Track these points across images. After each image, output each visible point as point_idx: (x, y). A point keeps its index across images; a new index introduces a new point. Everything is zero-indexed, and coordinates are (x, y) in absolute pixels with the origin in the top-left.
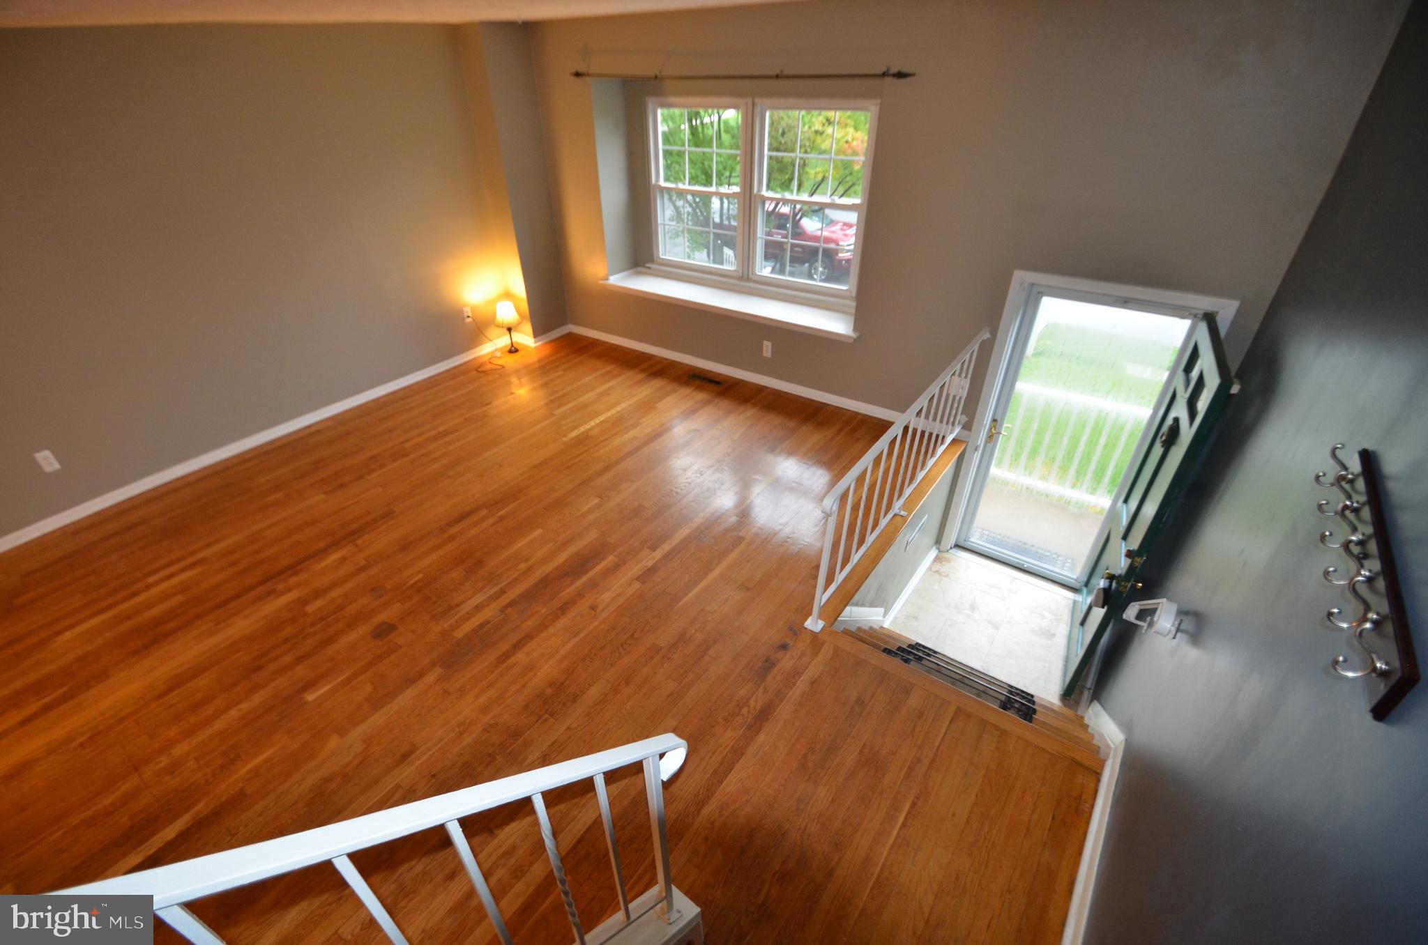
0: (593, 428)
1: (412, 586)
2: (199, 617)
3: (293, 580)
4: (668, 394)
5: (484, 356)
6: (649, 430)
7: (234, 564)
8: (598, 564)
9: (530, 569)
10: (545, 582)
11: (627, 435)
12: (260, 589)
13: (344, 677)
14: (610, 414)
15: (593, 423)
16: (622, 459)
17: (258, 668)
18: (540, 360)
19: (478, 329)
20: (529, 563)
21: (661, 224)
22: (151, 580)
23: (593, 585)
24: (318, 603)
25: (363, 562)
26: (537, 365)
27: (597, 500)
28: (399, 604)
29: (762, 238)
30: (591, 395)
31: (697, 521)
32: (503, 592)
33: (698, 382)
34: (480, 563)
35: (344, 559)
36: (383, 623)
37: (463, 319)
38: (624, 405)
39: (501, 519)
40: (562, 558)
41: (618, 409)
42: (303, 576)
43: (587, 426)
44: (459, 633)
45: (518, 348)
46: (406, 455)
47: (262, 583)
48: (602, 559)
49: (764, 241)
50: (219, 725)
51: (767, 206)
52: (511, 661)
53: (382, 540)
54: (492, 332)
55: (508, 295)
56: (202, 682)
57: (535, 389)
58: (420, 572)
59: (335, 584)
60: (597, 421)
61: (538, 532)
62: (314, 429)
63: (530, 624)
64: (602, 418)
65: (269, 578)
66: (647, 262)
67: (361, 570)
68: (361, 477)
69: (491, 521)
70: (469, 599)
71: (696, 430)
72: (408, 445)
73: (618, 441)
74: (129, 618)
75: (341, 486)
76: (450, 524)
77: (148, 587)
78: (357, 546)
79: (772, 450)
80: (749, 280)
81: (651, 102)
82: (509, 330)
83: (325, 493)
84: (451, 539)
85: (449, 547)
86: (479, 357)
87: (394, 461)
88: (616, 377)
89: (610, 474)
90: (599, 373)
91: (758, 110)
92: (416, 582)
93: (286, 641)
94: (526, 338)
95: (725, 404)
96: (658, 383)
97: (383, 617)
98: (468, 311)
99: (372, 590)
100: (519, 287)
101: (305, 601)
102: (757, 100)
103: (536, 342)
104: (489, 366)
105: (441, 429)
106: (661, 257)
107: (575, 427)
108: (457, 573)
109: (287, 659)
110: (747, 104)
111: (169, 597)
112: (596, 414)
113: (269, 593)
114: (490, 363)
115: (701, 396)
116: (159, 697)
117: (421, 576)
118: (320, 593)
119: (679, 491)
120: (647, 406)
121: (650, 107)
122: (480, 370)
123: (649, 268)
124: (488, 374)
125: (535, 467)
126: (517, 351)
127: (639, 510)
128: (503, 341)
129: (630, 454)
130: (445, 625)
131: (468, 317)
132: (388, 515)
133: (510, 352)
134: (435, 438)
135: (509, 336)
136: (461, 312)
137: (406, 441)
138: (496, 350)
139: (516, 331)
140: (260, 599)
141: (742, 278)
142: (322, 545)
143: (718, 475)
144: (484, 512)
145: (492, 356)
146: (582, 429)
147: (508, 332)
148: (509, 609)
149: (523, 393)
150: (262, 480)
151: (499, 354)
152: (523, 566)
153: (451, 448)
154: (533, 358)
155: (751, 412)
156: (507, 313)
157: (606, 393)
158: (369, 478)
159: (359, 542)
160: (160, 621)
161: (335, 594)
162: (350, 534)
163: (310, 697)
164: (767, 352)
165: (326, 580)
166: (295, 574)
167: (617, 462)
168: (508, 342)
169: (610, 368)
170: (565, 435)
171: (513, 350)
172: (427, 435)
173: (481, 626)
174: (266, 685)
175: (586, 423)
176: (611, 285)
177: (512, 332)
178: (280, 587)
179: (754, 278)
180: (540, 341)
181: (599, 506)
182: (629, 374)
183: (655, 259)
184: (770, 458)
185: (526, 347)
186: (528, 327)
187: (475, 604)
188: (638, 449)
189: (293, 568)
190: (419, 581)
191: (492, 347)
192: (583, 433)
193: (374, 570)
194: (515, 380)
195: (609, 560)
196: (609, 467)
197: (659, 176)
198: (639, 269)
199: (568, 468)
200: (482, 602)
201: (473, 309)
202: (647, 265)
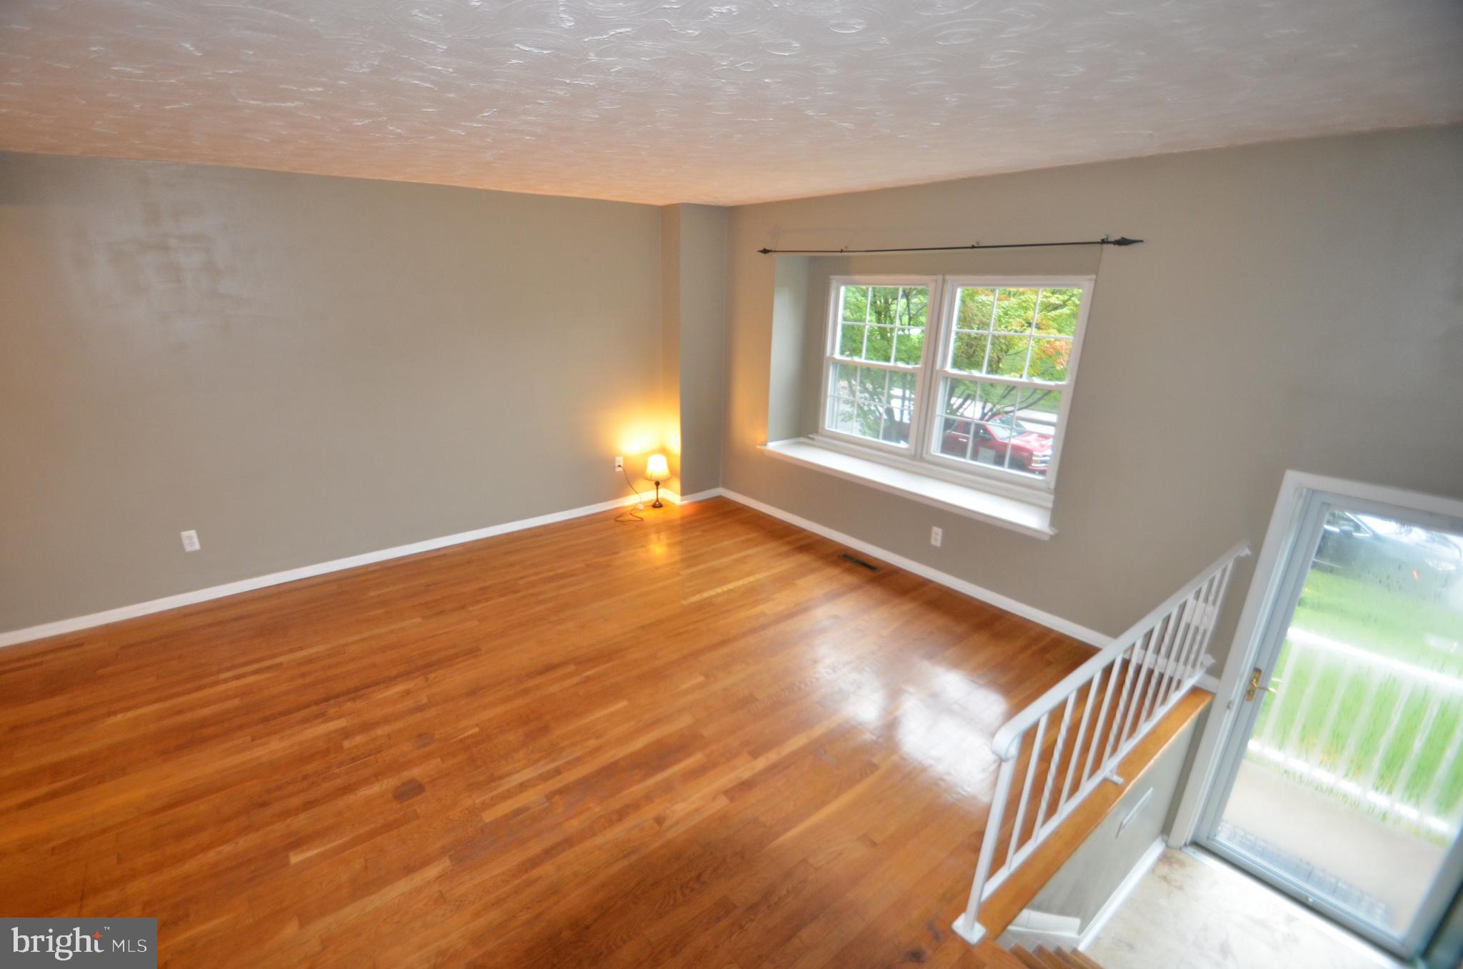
0: (718, 595)
1: (462, 741)
2: (241, 727)
3: (349, 705)
4: (812, 571)
5: (627, 507)
6: (783, 607)
7: (303, 675)
8: (679, 761)
9: (598, 749)
10: (611, 770)
11: (754, 610)
12: (314, 709)
13: (341, 841)
14: (740, 583)
15: (719, 590)
16: (744, 635)
17: (264, 805)
18: (682, 518)
19: (627, 479)
20: (601, 741)
21: (830, 396)
22: (223, 676)
23: (667, 788)
24: (359, 739)
25: (425, 700)
26: (679, 522)
27: (701, 679)
28: (439, 760)
29: (942, 416)
30: (725, 560)
31: (818, 731)
32: (557, 772)
33: (848, 564)
34: (545, 730)
35: (408, 693)
36: (413, 781)
37: (614, 467)
38: (758, 576)
39: (587, 680)
40: (639, 744)
41: (751, 579)
42: (360, 704)
43: (712, 593)
44: (488, 817)
45: (662, 503)
46: (516, 592)
47: (317, 703)
48: (689, 755)
49: (943, 420)
50: (191, 866)
51: (953, 400)
52: (535, 873)
53: (454, 679)
54: (641, 484)
55: (663, 451)
56: (203, 807)
57: (669, 546)
58: (477, 725)
59: (386, 720)
60: (725, 588)
61: (623, 704)
62: (441, 553)
63: (575, 824)
64: (731, 586)
65: (327, 699)
66: (811, 433)
67: (419, 709)
68: (463, 607)
69: (576, 680)
70: (518, 772)
71: (836, 617)
72: (521, 582)
73: (743, 614)
74: (180, 712)
75: (442, 612)
76: (532, 675)
77: (217, 683)
78: (427, 680)
79: (930, 657)
80: (922, 459)
81: (835, 280)
82: (657, 484)
83: (423, 617)
84: (526, 692)
85: (519, 702)
86: (622, 507)
87: (502, 596)
88: (757, 545)
89: (725, 650)
90: (744, 538)
91: (948, 288)
92: (468, 737)
93: (305, 778)
94: (673, 496)
95: (877, 592)
96: (803, 558)
97: (416, 773)
98: (620, 460)
99: (420, 736)
100: (674, 443)
101: (346, 733)
102: (948, 277)
103: (682, 500)
104: (630, 517)
105: (560, 571)
106: (827, 428)
107: (700, 591)
108: (513, 737)
109: (296, 801)
110: (936, 281)
111: (228, 698)
112: (725, 581)
113: (317, 717)
114: (631, 514)
115: (849, 579)
116: (155, 812)
117: (476, 730)
118: (366, 727)
119: (803, 686)
120: (784, 581)
121: (834, 284)
122: (617, 519)
123: (812, 439)
124: (626, 524)
125: (643, 627)
126: (661, 506)
127: (747, 701)
128: (649, 495)
129: (753, 631)
130: (477, 801)
131: (620, 466)
132: (473, 652)
133: (655, 506)
134: (551, 579)
135: (656, 491)
136: (613, 461)
137: (522, 578)
138: (640, 503)
139: (665, 487)
140: (306, 720)
141: (913, 458)
142: (394, 672)
143: (855, 676)
144: (571, 668)
145: (635, 508)
146: (705, 595)
147: (655, 486)
148: (557, 798)
149: (659, 550)
150: (372, 593)
151: (641, 507)
152: (592, 743)
153: (563, 591)
154: (676, 515)
155: (908, 606)
156: (658, 467)
157: (742, 561)
158: (471, 609)
159: (431, 676)
160: (204, 723)
161: (380, 731)
162: (425, 666)
163: (295, 858)
164: (936, 540)
165: (379, 713)
166: (354, 699)
167: (735, 639)
168: (655, 498)
169: (752, 535)
170: (685, 598)
171: (657, 505)
172: (545, 575)
173: (517, 812)
174: (258, 829)
175: (712, 588)
176: (769, 451)
177: (660, 486)
178: (332, 711)
179: (927, 457)
180: (685, 500)
181: (702, 686)
182: (773, 544)
183: (820, 431)
184: (926, 665)
185: (670, 504)
186: (676, 484)
187: (520, 781)
188: (764, 627)
189: (355, 693)
190: (472, 736)
191: (637, 499)
192: (706, 599)
193: (432, 712)
194: (654, 537)
195: (696, 759)
196: (724, 643)
197: (834, 349)
198: (802, 439)
199: (678, 635)
200: (529, 780)
201: (625, 459)
202: (810, 436)
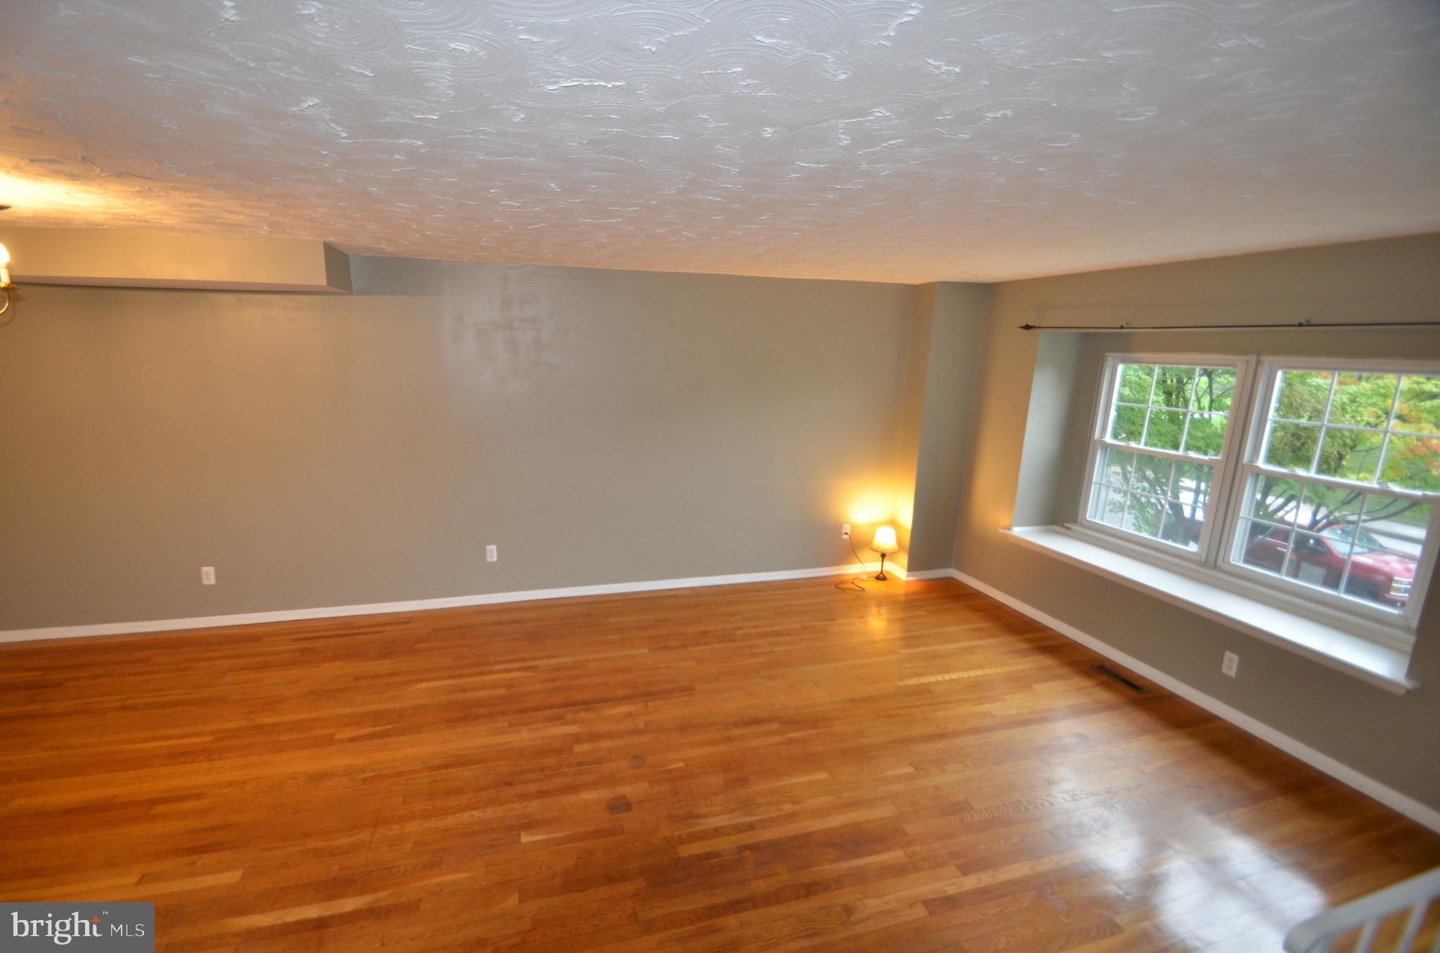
0: (938, 683)
1: (669, 771)
2: (503, 713)
3: (583, 714)
4: (1054, 677)
5: (849, 575)
6: (1014, 711)
7: (552, 680)
8: (878, 852)
9: (792, 816)
10: (805, 841)
11: (979, 707)
12: (557, 711)
13: (561, 834)
14: (966, 675)
15: (940, 678)
16: (964, 733)
17: (510, 784)
18: (906, 595)
19: (853, 547)
20: (797, 808)
21: (1096, 483)
22: (497, 667)
23: (860, 878)
24: (586, 747)
25: (642, 726)
26: (902, 598)
27: (910, 769)
28: (648, 784)
29: (1247, 519)
30: (951, 647)
31: (1047, 864)
32: (751, 827)
33: (1104, 678)
34: (744, 781)
35: (630, 715)
36: (623, 797)
37: (841, 534)
38: (987, 671)
39: (790, 742)
40: (836, 821)
41: (980, 673)
42: (591, 716)
43: (932, 679)
44: (685, 851)
45: (887, 576)
46: (733, 641)
47: (560, 706)
48: (889, 849)
49: (1250, 522)
50: (450, 821)
51: (1270, 500)
53: (669, 711)
54: (865, 554)
55: (893, 523)
56: (467, 773)
57: (889, 621)
58: (684, 760)
59: (610, 735)
60: (947, 677)
61: (823, 775)
62: (673, 593)
63: (761, 886)
64: (954, 676)
65: (567, 705)
66: (1068, 522)
67: (636, 732)
68: (685, 646)
69: (779, 739)
70: (715, 815)
71: (1081, 736)
72: (740, 632)
73: (965, 709)
74: (464, 690)
75: (666, 648)
76: (736, 725)
77: (492, 672)
78: (646, 707)
79: (1211, 812)
80: (1215, 566)
81: (1111, 357)
82: (883, 556)
83: (650, 649)
84: (730, 739)
85: (723, 748)
86: (844, 575)
87: (719, 642)
88: (990, 636)
89: (941, 744)
90: (975, 626)
91: (1265, 369)
92: (674, 769)
93: (542, 769)
94: (899, 570)
95: (1141, 718)
96: (1046, 661)
97: (627, 790)
98: (847, 528)
99: (635, 757)
100: (906, 517)
101: (578, 739)
102: (1265, 358)
103: (908, 576)
104: (852, 586)
105: (776, 628)
106: (1088, 519)
107: (918, 675)
108: (716, 780)
109: (533, 788)
110: (1247, 362)
111: (498, 686)
112: (948, 669)
113: (558, 718)
114: (853, 583)
115: (1103, 695)
116: (433, 769)
117: (682, 765)
118: (593, 738)
119: (1031, 807)
120: (1021, 683)
121: (1109, 362)
122: (838, 586)
123: (1069, 529)
124: (845, 592)
125: (852, 701)
126: (884, 579)
127: (961, 807)
128: (874, 567)
129: (976, 731)
130: (675, 833)
131: (846, 534)
132: (687, 690)
133: (878, 578)
134: (767, 635)
135: (880, 563)
136: (840, 527)
137: (740, 628)
138: (864, 573)
139: (891, 560)
140: (550, 720)
141: (1204, 564)
142: (620, 693)
143: (1100, 811)
144: (776, 726)
145: (857, 577)
146: (924, 680)
147: (881, 558)
148: (748, 853)
149: (877, 624)
150: (612, 620)
151: (864, 577)
152: (788, 807)
153: (776, 649)
154: (900, 591)
155: (1182, 743)
156: (886, 539)
157: (971, 650)
158: (692, 649)
159: (651, 705)
160: (478, 703)
161: (604, 744)
162: (646, 694)
163: (525, 838)
164: (1229, 668)
165: (603, 728)
166: (586, 710)
167: (954, 734)
168: (879, 569)
169: (984, 625)
170: (901, 680)
171: (881, 577)
172: (761, 630)
173: (709, 856)
174: (501, 805)
175: (931, 674)
176: (1015, 537)
177: (885, 559)
178: (569, 716)
179: (1224, 566)
180: (912, 576)
181: (909, 778)
182: (1009, 639)
183: (1079, 520)
184: (1202, 822)
185: (896, 578)
186: (904, 559)
187: (716, 826)
188: (988, 729)
189: (588, 704)
190: (679, 769)
191: (861, 569)
192: (924, 684)
193: (645, 738)
194: (873, 610)
195: (894, 856)
196: (941, 736)
197: (1106, 431)
198: (1054, 527)
199: (891, 716)
200: (724, 827)
201: (853, 527)
202: (1066, 525)
